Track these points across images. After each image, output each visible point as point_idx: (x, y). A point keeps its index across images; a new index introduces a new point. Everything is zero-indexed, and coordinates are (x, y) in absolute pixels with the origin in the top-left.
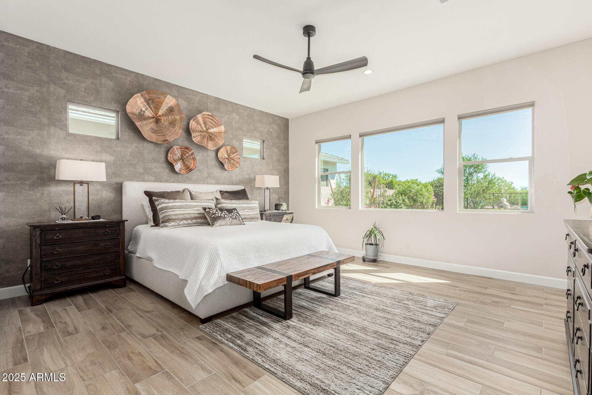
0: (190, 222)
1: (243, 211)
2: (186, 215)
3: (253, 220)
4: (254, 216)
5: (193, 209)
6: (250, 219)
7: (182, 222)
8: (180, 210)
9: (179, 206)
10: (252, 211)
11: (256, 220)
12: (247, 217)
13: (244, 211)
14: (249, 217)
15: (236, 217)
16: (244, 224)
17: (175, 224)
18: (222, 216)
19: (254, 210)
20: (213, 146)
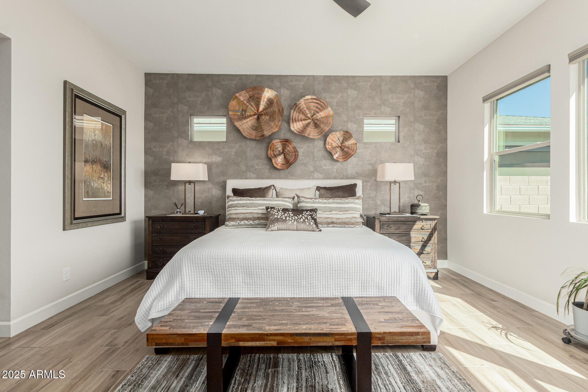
0: (251, 222)
1: (329, 213)
2: (247, 215)
3: (347, 226)
4: (347, 220)
5: (257, 208)
6: (340, 224)
7: (242, 223)
8: (242, 209)
9: (243, 204)
10: (344, 214)
11: (352, 226)
12: (335, 220)
13: (331, 213)
14: (338, 221)
15: (304, 220)
16: (321, 231)
17: (235, 224)
18: (282, 218)
19: (348, 212)
20: (318, 134)
